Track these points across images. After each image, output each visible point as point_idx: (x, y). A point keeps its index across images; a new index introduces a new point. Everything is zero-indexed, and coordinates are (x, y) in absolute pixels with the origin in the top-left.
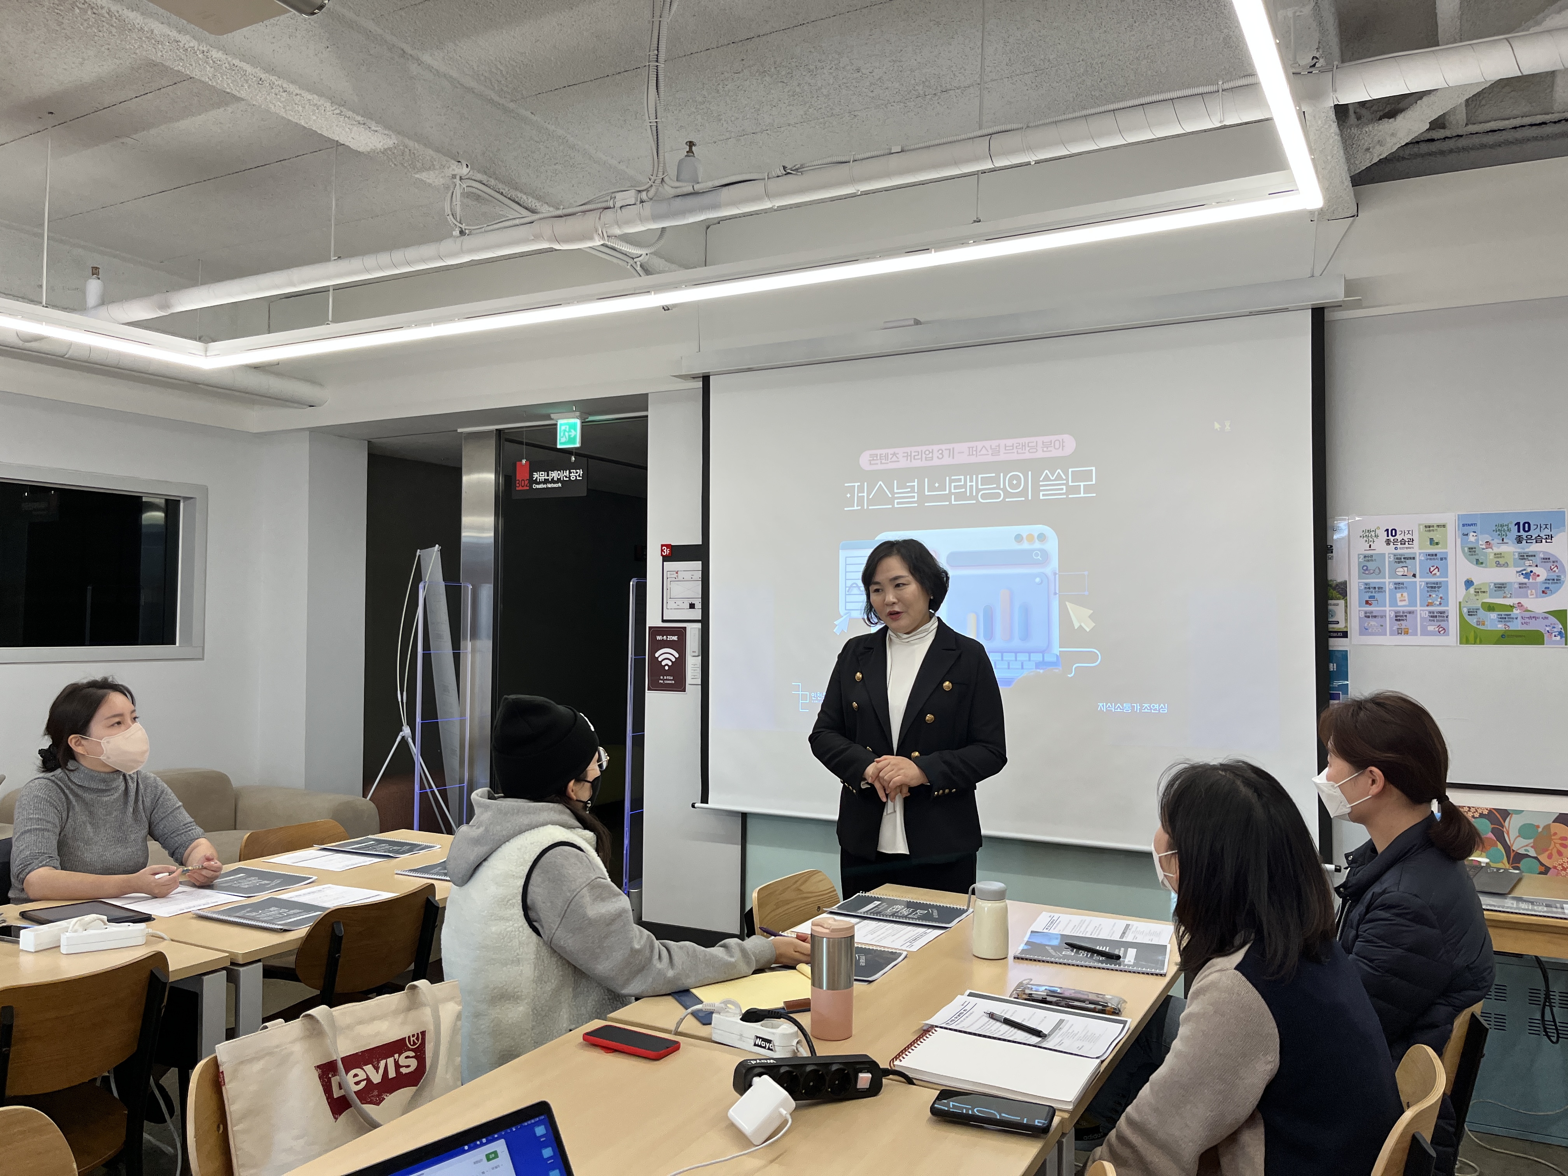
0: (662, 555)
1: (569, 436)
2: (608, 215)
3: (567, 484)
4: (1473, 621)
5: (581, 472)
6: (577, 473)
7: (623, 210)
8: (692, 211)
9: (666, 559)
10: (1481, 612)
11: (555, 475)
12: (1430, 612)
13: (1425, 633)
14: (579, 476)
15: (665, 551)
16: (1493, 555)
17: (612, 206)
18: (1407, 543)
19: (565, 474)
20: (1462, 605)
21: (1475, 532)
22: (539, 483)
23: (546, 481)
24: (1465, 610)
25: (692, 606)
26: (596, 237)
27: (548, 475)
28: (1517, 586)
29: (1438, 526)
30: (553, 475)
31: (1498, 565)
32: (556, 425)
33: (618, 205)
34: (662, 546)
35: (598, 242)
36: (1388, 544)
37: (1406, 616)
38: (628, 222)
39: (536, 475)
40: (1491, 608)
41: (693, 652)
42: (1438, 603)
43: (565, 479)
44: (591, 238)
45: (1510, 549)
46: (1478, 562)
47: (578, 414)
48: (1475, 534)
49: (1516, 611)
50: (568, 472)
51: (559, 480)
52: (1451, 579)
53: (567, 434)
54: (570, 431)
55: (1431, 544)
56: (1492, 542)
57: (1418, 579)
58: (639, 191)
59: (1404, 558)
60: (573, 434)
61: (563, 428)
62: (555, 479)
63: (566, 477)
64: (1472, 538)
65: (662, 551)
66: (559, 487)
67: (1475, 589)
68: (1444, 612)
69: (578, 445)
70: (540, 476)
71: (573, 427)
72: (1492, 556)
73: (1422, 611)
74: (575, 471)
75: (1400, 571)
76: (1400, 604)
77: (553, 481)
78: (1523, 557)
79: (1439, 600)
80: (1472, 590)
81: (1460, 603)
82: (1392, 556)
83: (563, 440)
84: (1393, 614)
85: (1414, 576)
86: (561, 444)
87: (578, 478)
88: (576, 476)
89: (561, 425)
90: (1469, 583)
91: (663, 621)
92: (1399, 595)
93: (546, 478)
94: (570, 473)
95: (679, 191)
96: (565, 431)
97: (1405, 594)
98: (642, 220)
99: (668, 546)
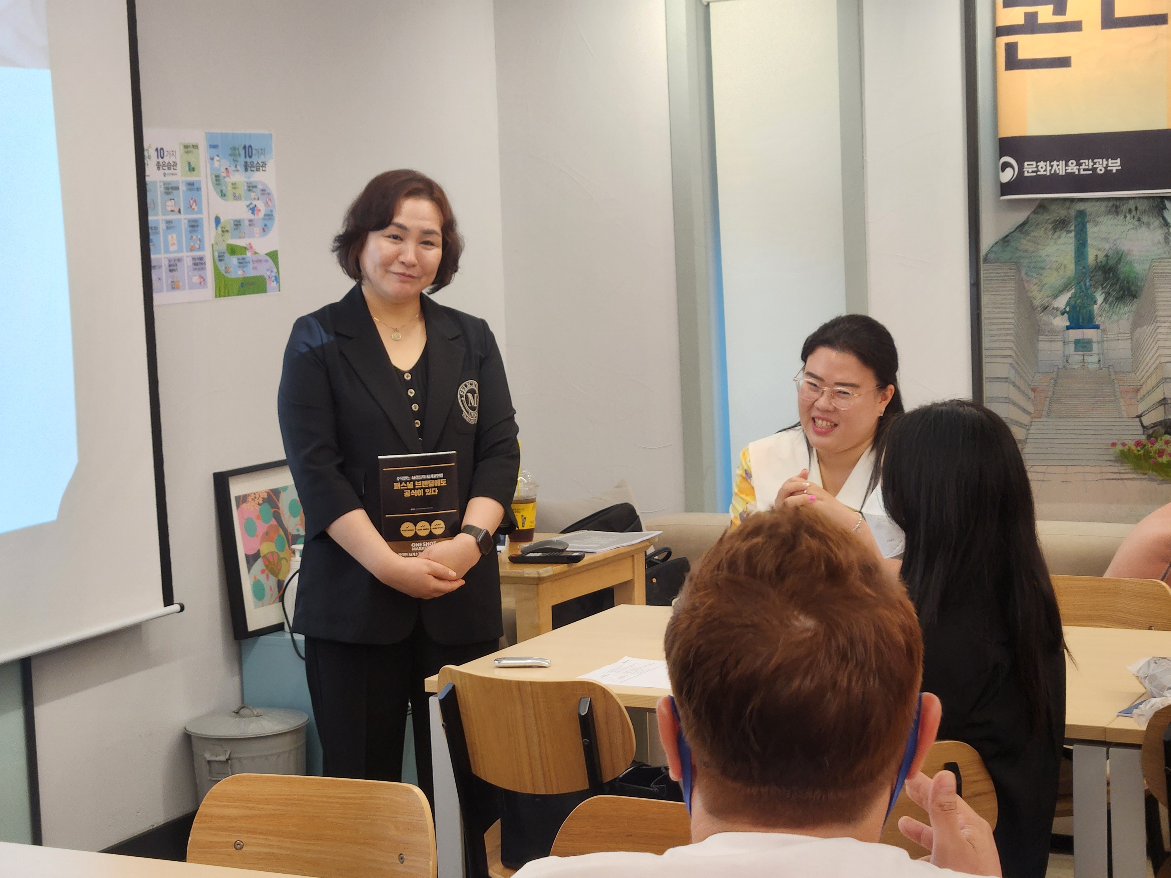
4: (222, 267)
10: (227, 256)
12: (194, 259)
13: (192, 287)
16: (230, 184)
18: (172, 167)
20: (214, 249)
21: (218, 156)
24: (216, 255)
28: (247, 223)
29: (193, 146)
31: (236, 198)
36: (159, 168)
37: (176, 264)
40: (233, 250)
42: (197, 246)
45: (239, 177)
46: (223, 195)
48: (218, 158)
49: (249, 254)
52: (204, 216)
55: (190, 170)
56: (229, 169)
57: (182, 216)
59: (172, 188)
64: (216, 164)
67: (222, 228)
68: (201, 259)
72: (230, 187)
73: (187, 257)
75: (170, 205)
76: (172, 248)
78: (251, 187)
79: (198, 242)
80: (219, 229)
81: (213, 245)
82: (162, 184)
84: (167, 263)
85: (179, 211)
90: (217, 220)
92: (170, 237)
97: (174, 236)
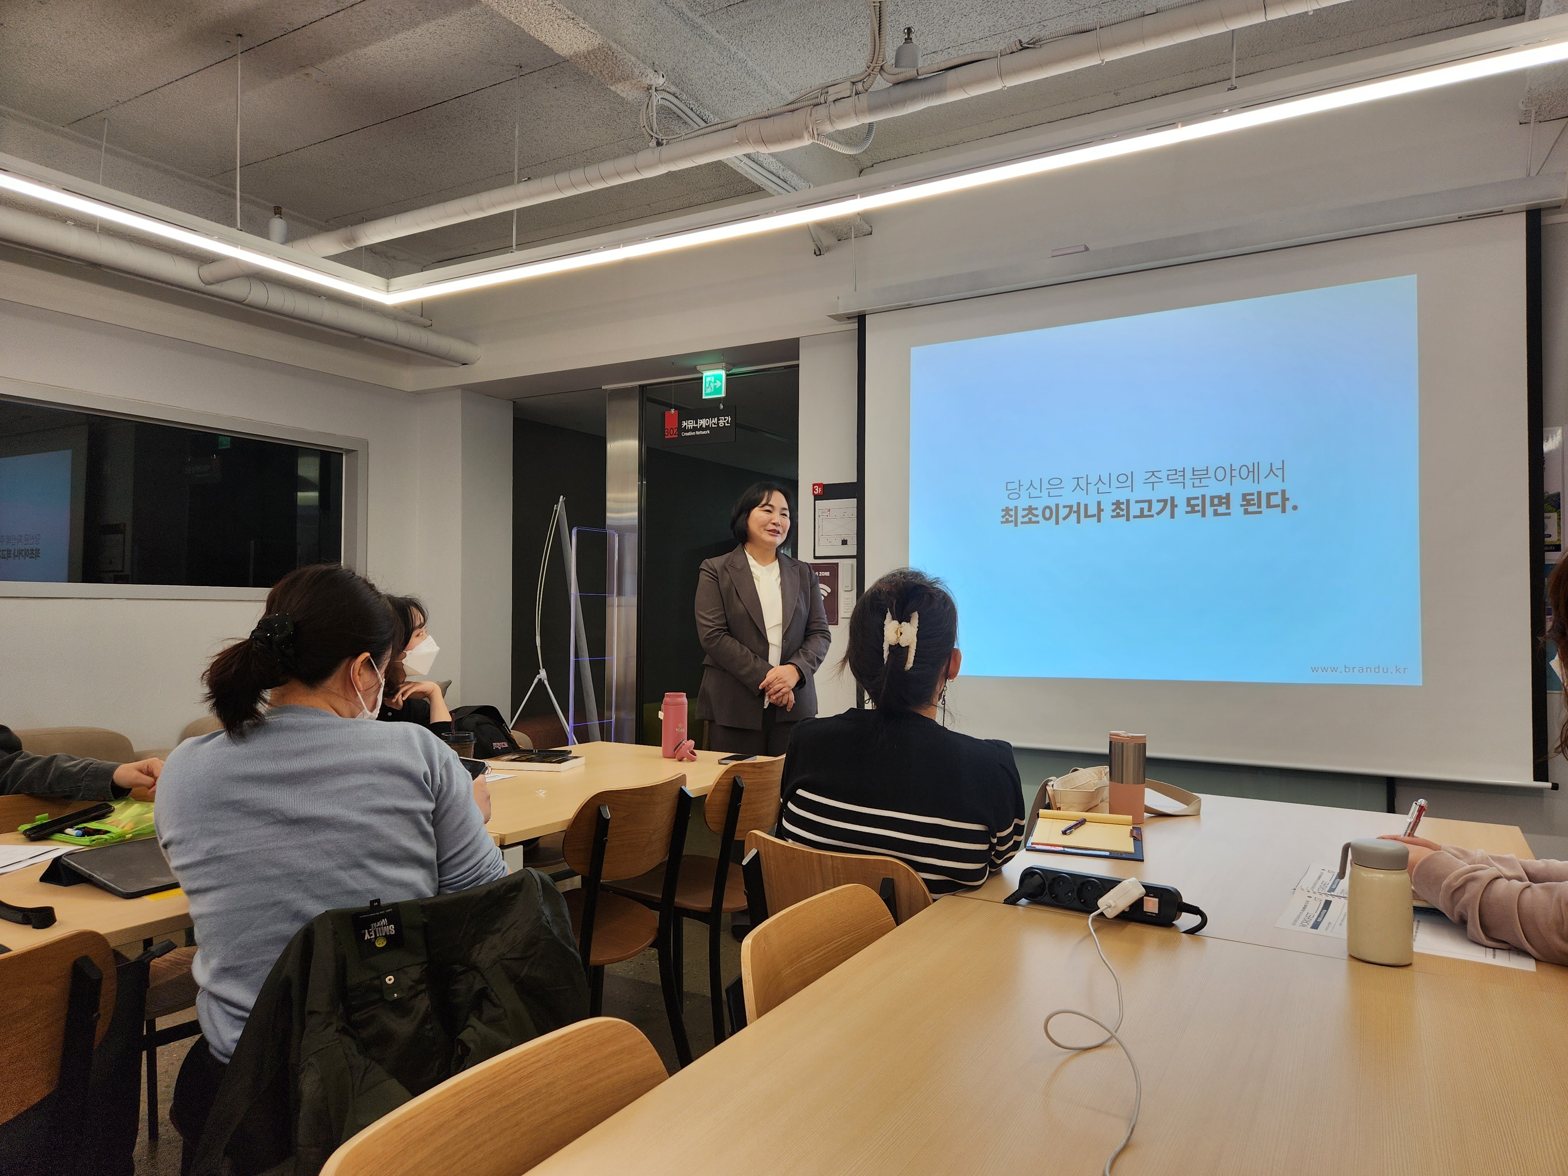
0: (813, 493)
1: (715, 386)
2: (821, 111)
3: (716, 431)
5: (730, 419)
6: (725, 419)
7: (837, 103)
8: (913, 98)
9: (817, 498)
11: (703, 422)
14: (728, 423)
15: (817, 490)
17: (823, 101)
19: (713, 421)
22: (688, 431)
23: (695, 429)
25: (844, 542)
26: (806, 136)
27: (696, 423)
30: (701, 423)
32: (701, 378)
33: (831, 98)
34: (814, 485)
35: (807, 142)
38: (841, 117)
39: (684, 424)
41: (846, 587)
43: (713, 426)
44: (800, 137)
47: (724, 364)
50: (716, 419)
51: (707, 428)
53: (712, 385)
54: (715, 382)
58: (853, 83)
60: (718, 384)
61: (708, 379)
62: (704, 426)
63: (715, 424)
65: (814, 490)
66: (707, 434)
69: (723, 395)
70: (689, 424)
71: (718, 378)
74: (723, 418)
77: (701, 429)
83: (709, 391)
86: (706, 394)
87: (726, 425)
88: (724, 423)
89: (706, 377)
91: (815, 558)
93: (695, 425)
94: (719, 420)
95: (901, 77)
96: (710, 382)
98: (857, 113)
99: (819, 485)
